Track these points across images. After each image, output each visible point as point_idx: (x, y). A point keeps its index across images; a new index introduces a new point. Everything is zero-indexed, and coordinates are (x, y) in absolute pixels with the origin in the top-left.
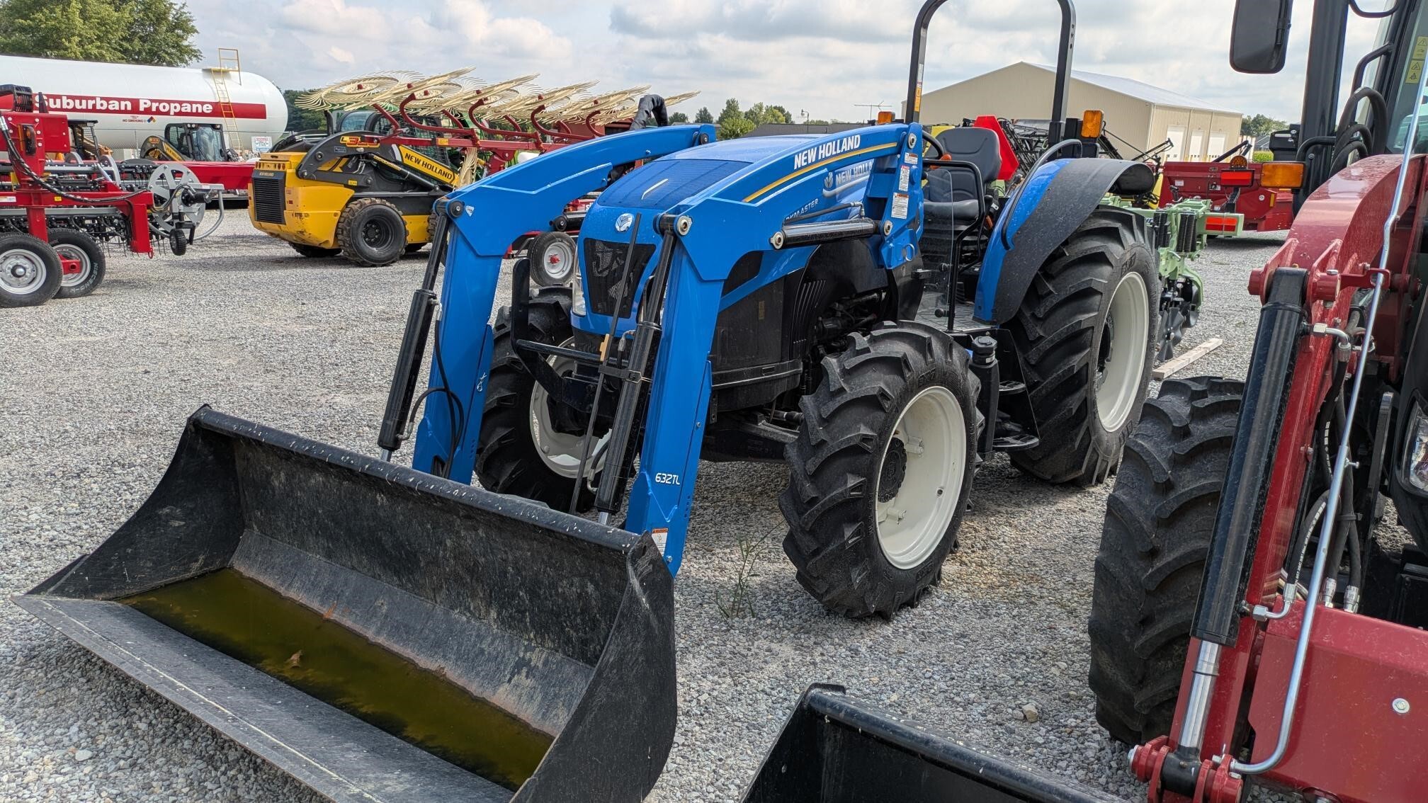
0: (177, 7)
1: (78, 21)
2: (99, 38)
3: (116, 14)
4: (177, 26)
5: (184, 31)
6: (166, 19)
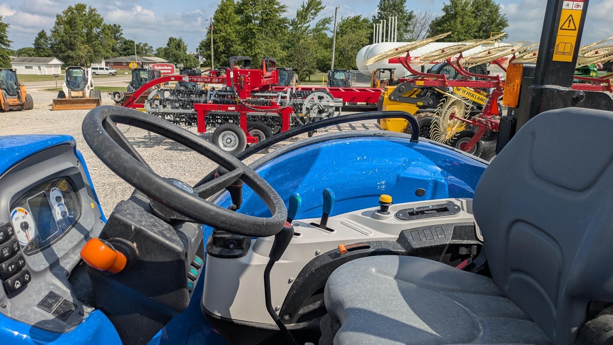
0: (501, 16)
1: (459, 26)
2: (465, 32)
3: (474, 21)
4: (500, 24)
5: (503, 26)
6: (495, 22)
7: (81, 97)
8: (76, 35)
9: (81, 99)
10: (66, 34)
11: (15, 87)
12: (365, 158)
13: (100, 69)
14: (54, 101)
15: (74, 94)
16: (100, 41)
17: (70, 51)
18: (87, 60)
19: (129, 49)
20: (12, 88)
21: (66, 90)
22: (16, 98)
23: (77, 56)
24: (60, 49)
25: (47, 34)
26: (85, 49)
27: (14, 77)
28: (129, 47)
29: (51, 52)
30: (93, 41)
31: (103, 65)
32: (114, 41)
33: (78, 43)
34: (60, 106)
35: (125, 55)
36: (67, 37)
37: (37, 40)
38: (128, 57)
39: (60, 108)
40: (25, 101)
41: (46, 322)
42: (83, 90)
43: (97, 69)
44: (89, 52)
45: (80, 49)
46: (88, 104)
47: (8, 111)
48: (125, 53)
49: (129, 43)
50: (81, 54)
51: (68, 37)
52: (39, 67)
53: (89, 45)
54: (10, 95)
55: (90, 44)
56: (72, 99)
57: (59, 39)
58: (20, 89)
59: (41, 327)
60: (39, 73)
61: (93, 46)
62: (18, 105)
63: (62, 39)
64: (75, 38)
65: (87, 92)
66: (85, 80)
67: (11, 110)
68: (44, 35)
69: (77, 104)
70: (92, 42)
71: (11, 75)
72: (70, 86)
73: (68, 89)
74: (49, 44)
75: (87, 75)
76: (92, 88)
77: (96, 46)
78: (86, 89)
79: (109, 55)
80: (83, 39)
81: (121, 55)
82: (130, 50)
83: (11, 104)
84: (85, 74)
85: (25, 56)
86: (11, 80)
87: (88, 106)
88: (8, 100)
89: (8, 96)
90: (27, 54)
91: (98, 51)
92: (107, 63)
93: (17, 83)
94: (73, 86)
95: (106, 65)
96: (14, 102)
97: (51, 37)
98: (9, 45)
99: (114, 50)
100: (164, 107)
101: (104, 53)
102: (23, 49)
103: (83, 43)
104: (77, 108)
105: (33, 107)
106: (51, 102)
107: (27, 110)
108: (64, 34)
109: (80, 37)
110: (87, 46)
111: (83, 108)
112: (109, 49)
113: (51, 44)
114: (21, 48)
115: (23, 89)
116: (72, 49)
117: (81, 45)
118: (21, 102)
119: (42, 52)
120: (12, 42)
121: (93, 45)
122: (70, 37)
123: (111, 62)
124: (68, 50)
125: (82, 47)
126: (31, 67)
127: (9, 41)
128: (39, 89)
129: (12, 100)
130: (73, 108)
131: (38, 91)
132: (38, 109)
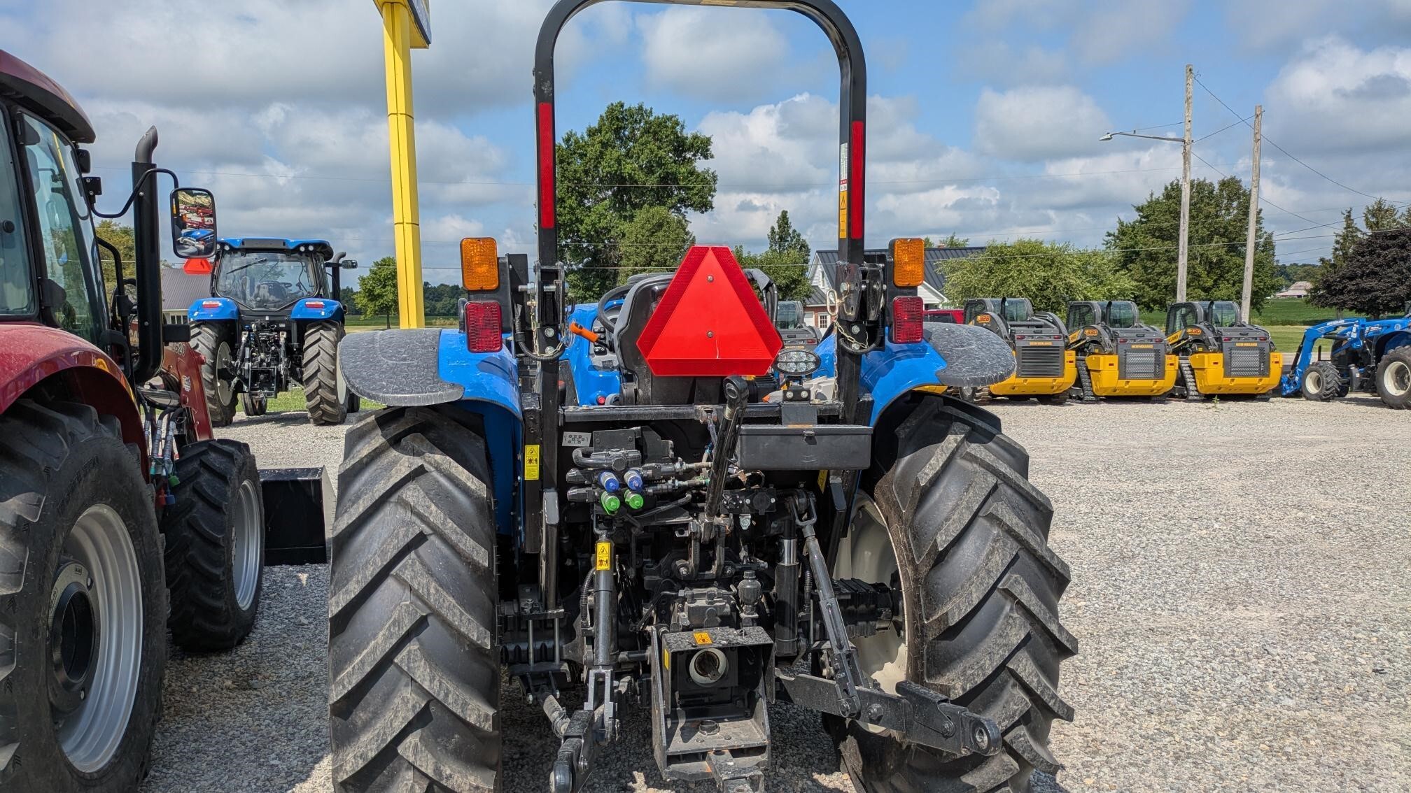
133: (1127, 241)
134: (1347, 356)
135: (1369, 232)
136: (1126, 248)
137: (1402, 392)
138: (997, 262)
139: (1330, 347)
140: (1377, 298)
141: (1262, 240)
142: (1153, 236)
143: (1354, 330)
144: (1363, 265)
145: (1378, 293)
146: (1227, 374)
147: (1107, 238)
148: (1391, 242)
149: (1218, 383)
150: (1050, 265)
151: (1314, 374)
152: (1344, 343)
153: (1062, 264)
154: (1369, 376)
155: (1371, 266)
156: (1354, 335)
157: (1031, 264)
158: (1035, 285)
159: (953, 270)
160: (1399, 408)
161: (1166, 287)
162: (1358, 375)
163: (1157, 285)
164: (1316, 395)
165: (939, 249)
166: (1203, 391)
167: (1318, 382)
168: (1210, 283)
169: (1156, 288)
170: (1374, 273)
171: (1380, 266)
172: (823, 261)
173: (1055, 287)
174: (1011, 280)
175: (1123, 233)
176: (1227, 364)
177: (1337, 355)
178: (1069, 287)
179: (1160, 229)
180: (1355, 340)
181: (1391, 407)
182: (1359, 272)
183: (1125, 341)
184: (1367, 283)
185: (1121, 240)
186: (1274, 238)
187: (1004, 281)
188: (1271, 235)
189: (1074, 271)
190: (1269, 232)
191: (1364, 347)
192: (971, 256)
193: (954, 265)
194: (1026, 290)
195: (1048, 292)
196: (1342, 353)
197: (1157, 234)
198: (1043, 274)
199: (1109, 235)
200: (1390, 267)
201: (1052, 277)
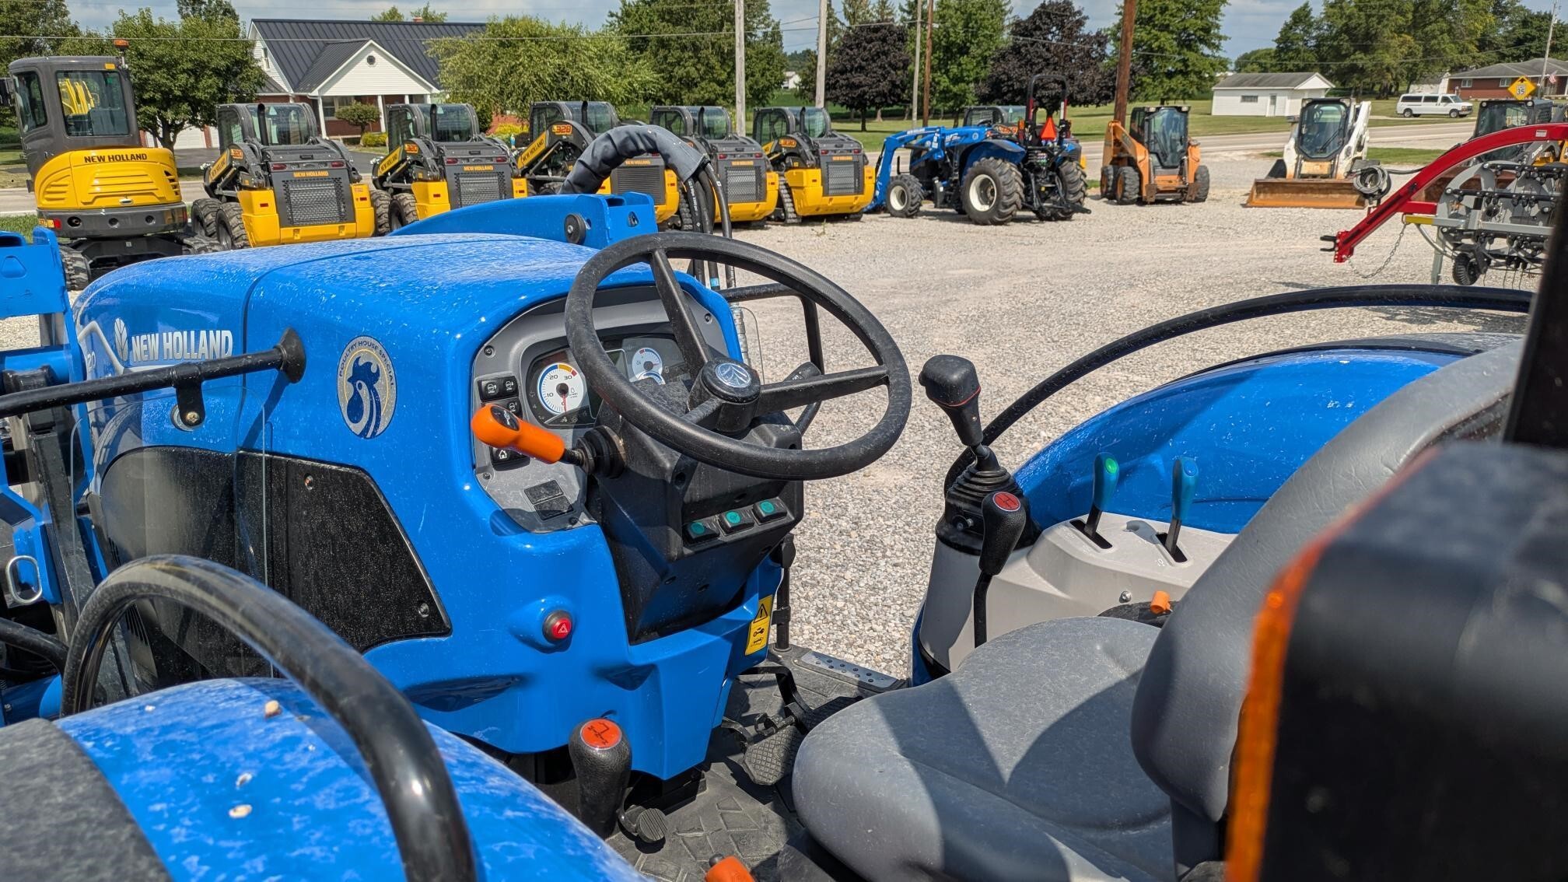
7: (1324, 177)
8: (1385, 12)
9: (1323, 181)
10: (1360, 10)
11: (1180, 148)
12: (1350, 405)
13: (1429, 99)
14: (1257, 183)
15: (1308, 168)
16: (1450, 23)
17: (1359, 55)
18: (1402, 75)
19: (1533, 39)
20: (1172, 151)
21: (1290, 158)
22: (1174, 174)
23: (1375, 65)
24: (1338, 49)
25: (1313, 14)
26: (1400, 46)
27: (1182, 124)
28: (1534, 33)
29: (1312, 58)
30: (1430, 24)
31: (1442, 89)
32: (1491, 18)
33: (1387, 32)
34: (1269, 196)
35: (1517, 58)
36: (1359, 18)
37: (1288, 28)
38: (1522, 63)
39: (1268, 203)
40: (1192, 181)
41: (520, 512)
42: (1333, 158)
43: (1418, 99)
44: (1411, 54)
45: (1387, 48)
46: (1337, 196)
47: (1152, 203)
48: (1517, 52)
49: (1536, 23)
50: (1388, 60)
51: (1363, 17)
52: (1274, 98)
53: (1414, 37)
54: (1164, 167)
55: (1419, 33)
56: (1301, 181)
57: (1340, 23)
58: (1187, 154)
59: (511, 515)
60: (1268, 111)
61: (1427, 38)
62: (1175, 191)
63: (1346, 24)
64: (1381, 18)
65: (1343, 164)
66: (1345, 132)
67: (1158, 202)
68: (1307, 16)
69: (1309, 195)
70: (1425, 26)
71: (1176, 119)
72: (1304, 148)
73: (1296, 156)
74: (1313, 38)
75: (1356, 118)
76: (1359, 154)
77: (1435, 37)
78: (1342, 155)
79: (1465, 59)
80: (1401, 21)
81: (1502, 57)
82: (1536, 43)
83: (1161, 188)
84: (1347, 117)
85: (1253, 70)
86: (1175, 130)
87: (1336, 200)
88: (1157, 178)
89: (1160, 169)
90: (1260, 65)
91: (1436, 51)
92: (1453, 85)
93: (1186, 139)
94: (1310, 148)
95: (1451, 89)
96: (1167, 184)
97: (1322, 20)
98: (1217, 47)
99: (1483, 44)
100: (1491, 213)
101: (1453, 54)
102: (1254, 53)
103: (1399, 31)
104: (1306, 204)
105: (1206, 196)
106: (1249, 187)
107: (1192, 202)
108: (1356, 10)
109: (1395, 16)
110: (1409, 38)
111: (1321, 205)
112: (1471, 42)
113: (1316, 38)
114: (1249, 52)
115: (1195, 153)
116: (1366, 50)
117: (1393, 38)
118: (1185, 183)
119: (1291, 58)
120: (1226, 38)
121: (1426, 33)
122: (1369, 16)
123: (1465, 81)
124: (1355, 51)
125: (1395, 42)
126: (1254, 99)
127: (1220, 38)
128: (1249, 152)
129: (1166, 179)
130: (1297, 204)
131: (1245, 158)
132: (1218, 201)
133: (632, 25)
134: (928, 168)
135: (847, 24)
136: (631, 32)
137: (986, 208)
138: (502, 44)
139: (909, 157)
140: (865, 93)
141: (770, 29)
142: (663, 20)
143: (935, 139)
144: (852, 59)
145: (866, 89)
146: (826, 193)
147: (610, 19)
148: (874, 35)
149: (817, 203)
150: (564, 51)
151: (898, 188)
152: (924, 153)
153: (577, 50)
154: (951, 190)
155: (858, 60)
156: (935, 145)
157: (543, 49)
158: (549, 75)
159: (449, 53)
160: (985, 224)
161: (680, 80)
162: (942, 189)
163: (671, 77)
164: (902, 211)
165: (415, 24)
166: (801, 213)
167: (902, 198)
168: (724, 76)
169: (670, 81)
170: (861, 68)
171: (867, 60)
172: (265, 35)
173: (572, 80)
174: (522, 69)
175: (627, 14)
176: (825, 181)
177: (916, 167)
178: (587, 78)
179: (670, 12)
180: (936, 151)
181: (977, 223)
182: (849, 67)
183: (725, 156)
184: (858, 78)
185: (626, 22)
186: (781, 27)
187: (512, 70)
188: (778, 24)
189: (591, 59)
190: (777, 21)
191: (945, 158)
192: (469, 35)
193: (449, 46)
194: (540, 80)
195: (565, 84)
196: (922, 164)
197: (667, 17)
198: (557, 62)
199: (612, 15)
200: (874, 61)
201: (568, 65)
